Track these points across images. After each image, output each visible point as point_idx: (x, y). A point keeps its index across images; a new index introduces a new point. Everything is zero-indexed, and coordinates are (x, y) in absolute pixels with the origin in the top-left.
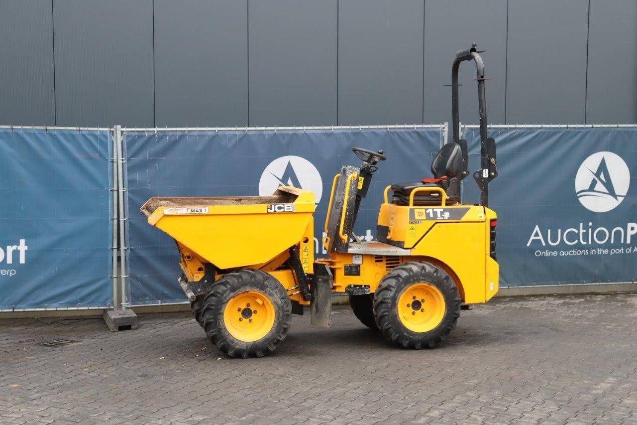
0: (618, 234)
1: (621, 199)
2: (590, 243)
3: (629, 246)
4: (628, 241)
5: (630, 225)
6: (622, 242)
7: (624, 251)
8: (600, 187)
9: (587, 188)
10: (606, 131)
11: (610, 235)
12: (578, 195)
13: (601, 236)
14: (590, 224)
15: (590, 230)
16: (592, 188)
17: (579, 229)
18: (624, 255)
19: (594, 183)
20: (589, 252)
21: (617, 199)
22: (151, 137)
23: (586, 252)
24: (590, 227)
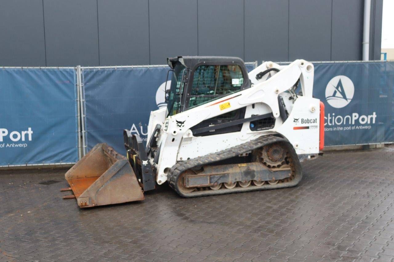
0: (348, 119)
1: (349, 101)
2: (333, 124)
3: (353, 125)
4: (353, 123)
5: (354, 114)
6: (350, 123)
7: (351, 128)
8: (338, 94)
9: (332, 95)
10: (342, 65)
11: (343, 120)
12: (327, 99)
13: (339, 120)
14: (334, 114)
15: (333, 117)
16: (334, 95)
17: (327, 117)
18: (351, 130)
19: (335, 92)
20: (333, 129)
21: (347, 101)
22: (97, 72)
23: (331, 129)
24: (334, 116)
